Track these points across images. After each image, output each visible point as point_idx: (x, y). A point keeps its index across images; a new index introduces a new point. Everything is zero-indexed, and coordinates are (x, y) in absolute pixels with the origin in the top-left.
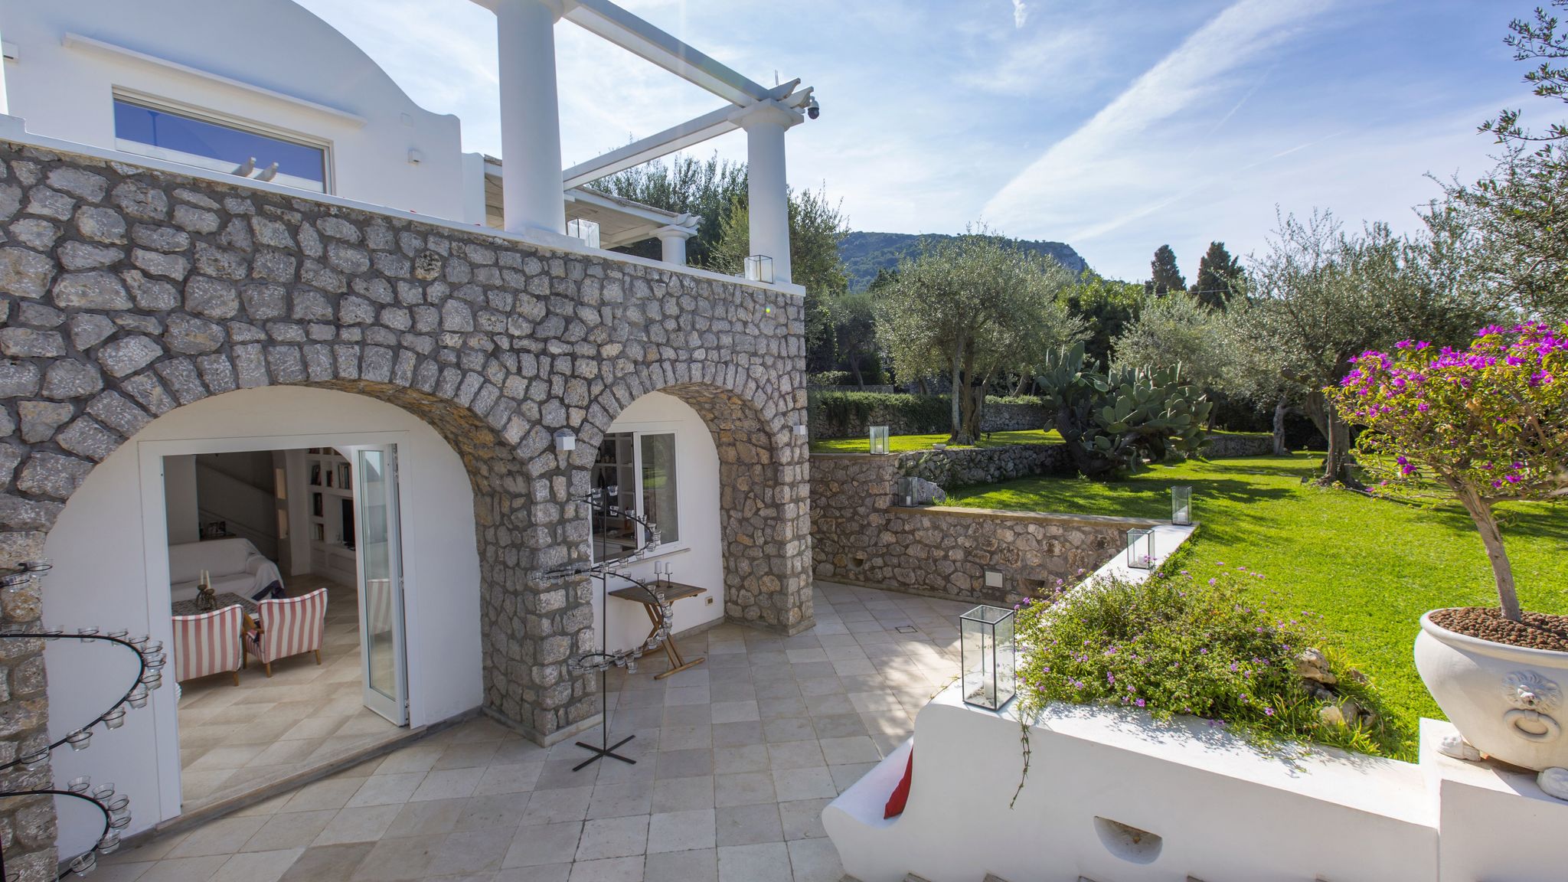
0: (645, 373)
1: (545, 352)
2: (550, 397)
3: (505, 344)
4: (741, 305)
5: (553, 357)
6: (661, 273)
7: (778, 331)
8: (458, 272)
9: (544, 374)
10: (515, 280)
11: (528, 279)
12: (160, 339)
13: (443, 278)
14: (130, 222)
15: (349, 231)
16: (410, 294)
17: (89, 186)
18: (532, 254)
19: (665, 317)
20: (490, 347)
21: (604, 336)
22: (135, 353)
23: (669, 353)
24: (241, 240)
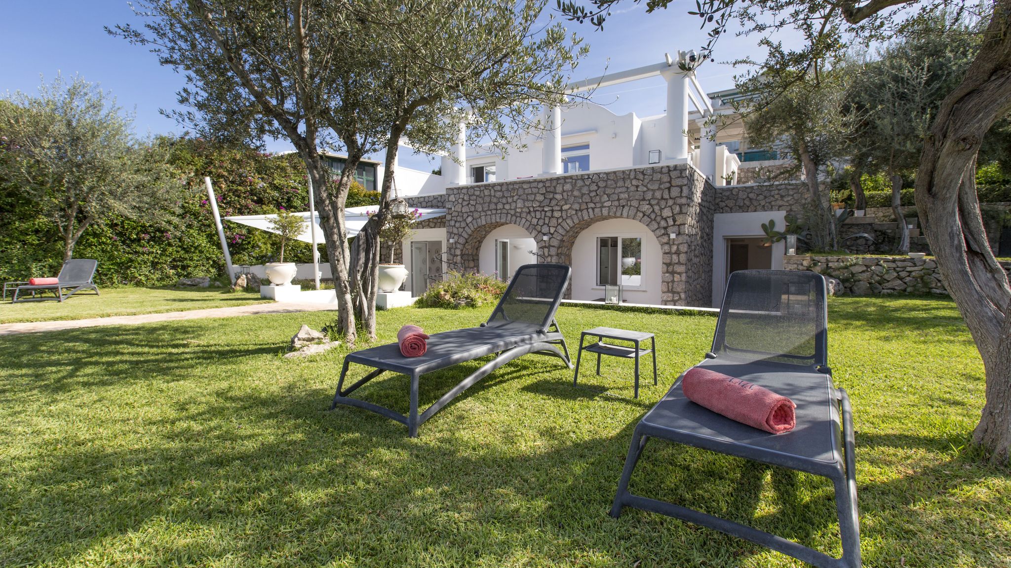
0: (580, 214)
1: (543, 210)
2: (544, 224)
3: (532, 209)
4: (635, 178)
5: (546, 212)
6: (589, 175)
7: (662, 186)
8: (521, 192)
9: (543, 217)
10: (535, 190)
11: (539, 189)
12: (472, 216)
13: (517, 195)
14: (470, 196)
15: (499, 188)
16: (510, 200)
17: (464, 191)
18: (541, 181)
19: (590, 191)
20: (528, 211)
21: (563, 203)
22: (470, 219)
23: (592, 205)
24: (482, 195)
